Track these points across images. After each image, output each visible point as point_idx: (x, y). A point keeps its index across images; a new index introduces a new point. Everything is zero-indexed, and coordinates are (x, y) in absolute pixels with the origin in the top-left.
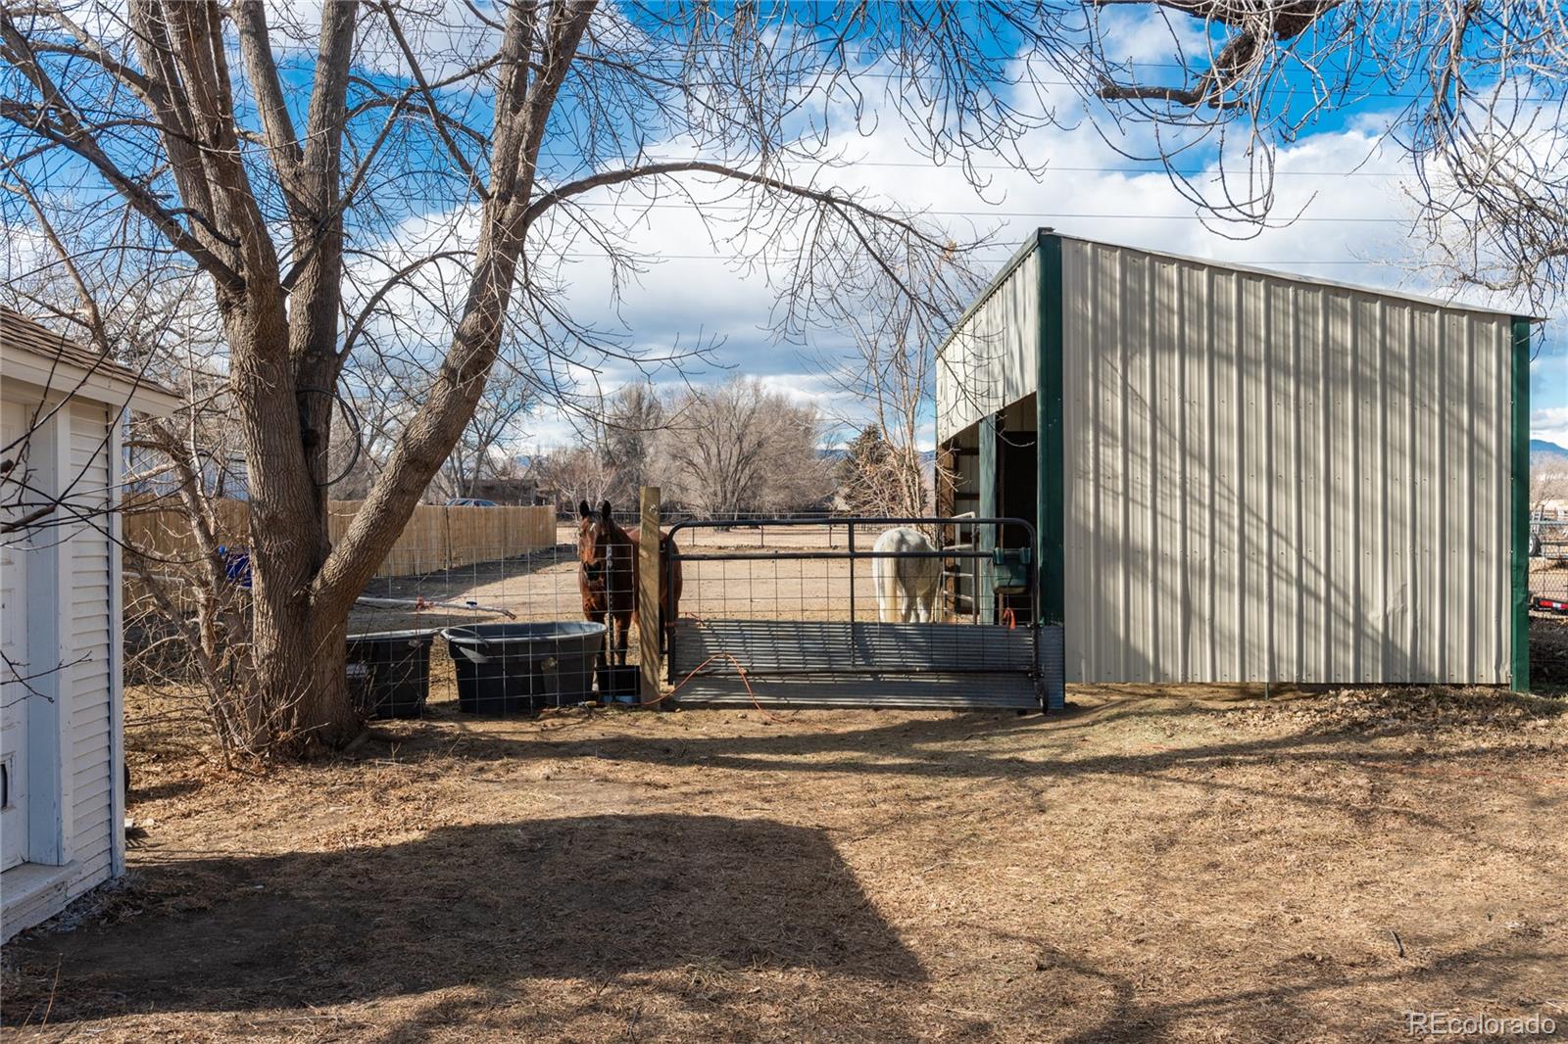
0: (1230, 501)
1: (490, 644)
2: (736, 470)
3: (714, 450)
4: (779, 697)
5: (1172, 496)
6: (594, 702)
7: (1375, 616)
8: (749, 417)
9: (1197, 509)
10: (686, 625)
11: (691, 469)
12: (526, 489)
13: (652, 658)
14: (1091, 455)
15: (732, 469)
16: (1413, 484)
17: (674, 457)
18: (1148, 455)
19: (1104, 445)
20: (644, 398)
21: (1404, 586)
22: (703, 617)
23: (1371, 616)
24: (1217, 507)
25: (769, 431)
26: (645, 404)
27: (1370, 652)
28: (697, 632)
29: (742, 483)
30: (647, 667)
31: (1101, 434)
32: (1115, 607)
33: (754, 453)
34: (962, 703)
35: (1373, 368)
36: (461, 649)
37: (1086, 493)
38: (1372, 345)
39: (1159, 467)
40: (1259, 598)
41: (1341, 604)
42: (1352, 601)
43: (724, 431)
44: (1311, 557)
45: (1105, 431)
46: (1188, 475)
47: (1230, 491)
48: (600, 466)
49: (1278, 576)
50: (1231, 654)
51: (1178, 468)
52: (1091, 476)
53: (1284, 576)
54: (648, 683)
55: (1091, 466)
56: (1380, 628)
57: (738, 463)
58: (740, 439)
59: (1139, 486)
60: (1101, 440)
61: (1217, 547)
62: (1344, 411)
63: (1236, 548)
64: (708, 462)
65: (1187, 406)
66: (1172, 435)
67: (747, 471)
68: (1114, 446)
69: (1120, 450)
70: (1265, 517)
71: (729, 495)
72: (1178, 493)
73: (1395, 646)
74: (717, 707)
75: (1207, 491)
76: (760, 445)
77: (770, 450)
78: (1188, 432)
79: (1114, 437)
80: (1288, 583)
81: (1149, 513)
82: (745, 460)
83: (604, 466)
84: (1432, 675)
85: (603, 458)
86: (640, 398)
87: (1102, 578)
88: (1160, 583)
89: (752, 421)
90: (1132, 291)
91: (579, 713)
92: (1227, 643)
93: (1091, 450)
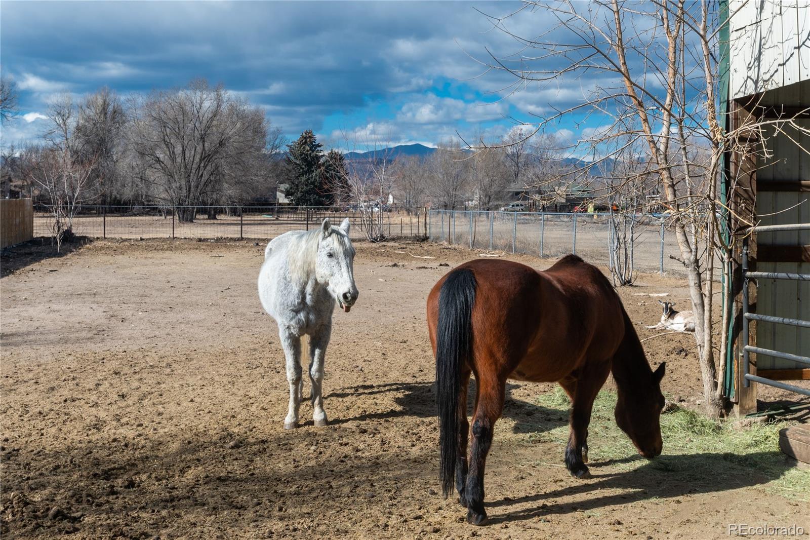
2: (199, 167)
3: (178, 149)
8: (212, 119)
11: (158, 166)
15: (195, 166)
17: (142, 154)
20: (108, 105)
25: (230, 132)
26: (111, 108)
29: (205, 178)
33: (216, 152)
43: (188, 132)
48: (69, 163)
57: (201, 160)
58: (203, 139)
64: (173, 158)
67: (208, 168)
71: (192, 189)
76: (221, 144)
77: (230, 149)
82: (206, 158)
83: (73, 163)
85: (72, 157)
86: (105, 105)
89: (215, 123)
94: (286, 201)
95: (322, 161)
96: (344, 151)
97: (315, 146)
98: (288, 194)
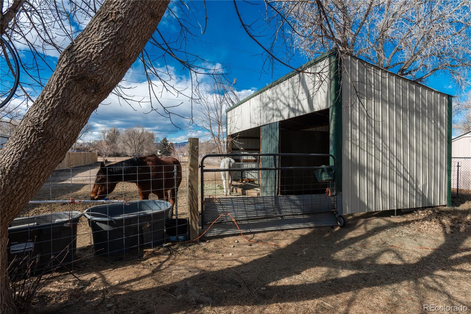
0: (387, 149)
1: (116, 220)
3: (133, 141)
4: (247, 229)
5: (372, 147)
6: (170, 243)
7: (420, 186)
8: (141, 135)
9: (378, 152)
10: (209, 201)
11: (128, 145)
12: (87, 149)
13: (195, 218)
14: (350, 131)
15: (137, 145)
16: (428, 144)
17: (124, 142)
18: (366, 133)
19: (353, 128)
21: (426, 176)
22: (217, 197)
23: (419, 186)
24: (383, 151)
25: (146, 137)
26: (116, 131)
27: (419, 198)
28: (214, 204)
29: (140, 148)
30: (193, 223)
31: (352, 125)
32: (356, 186)
33: (142, 142)
34: (312, 225)
35: (420, 108)
36: (97, 223)
37: (348, 146)
38: (419, 101)
39: (368, 137)
40: (394, 182)
41: (412, 183)
42: (415, 182)
43: (136, 137)
44: (406, 167)
45: (354, 124)
46: (376, 140)
47: (387, 146)
49: (398, 174)
50: (387, 201)
51: (373, 137)
52: (350, 139)
53: (399, 174)
54: (193, 229)
55: (350, 135)
56: (421, 190)
57: (139, 144)
58: (139, 139)
59: (363, 144)
60: (352, 127)
61: (383, 165)
62: (413, 121)
63: (388, 165)
64: (132, 143)
65: (376, 116)
66: (372, 126)
67: (140, 146)
68: (356, 129)
69: (358, 130)
70: (395, 155)
72: (373, 146)
73: (424, 195)
74: (222, 237)
75: (381, 145)
76: (144, 140)
77: (146, 141)
78: (376, 125)
79: (356, 126)
80: (401, 177)
81: (366, 153)
84: (432, 203)
85: (106, 143)
86: (115, 130)
87: (353, 175)
88: (368, 177)
90: (361, 75)
91: (165, 252)
92: (385, 197)
93: (350, 130)
94: (160, 154)
95: (168, 145)
96: (174, 142)
97: (167, 141)
98: (160, 152)
